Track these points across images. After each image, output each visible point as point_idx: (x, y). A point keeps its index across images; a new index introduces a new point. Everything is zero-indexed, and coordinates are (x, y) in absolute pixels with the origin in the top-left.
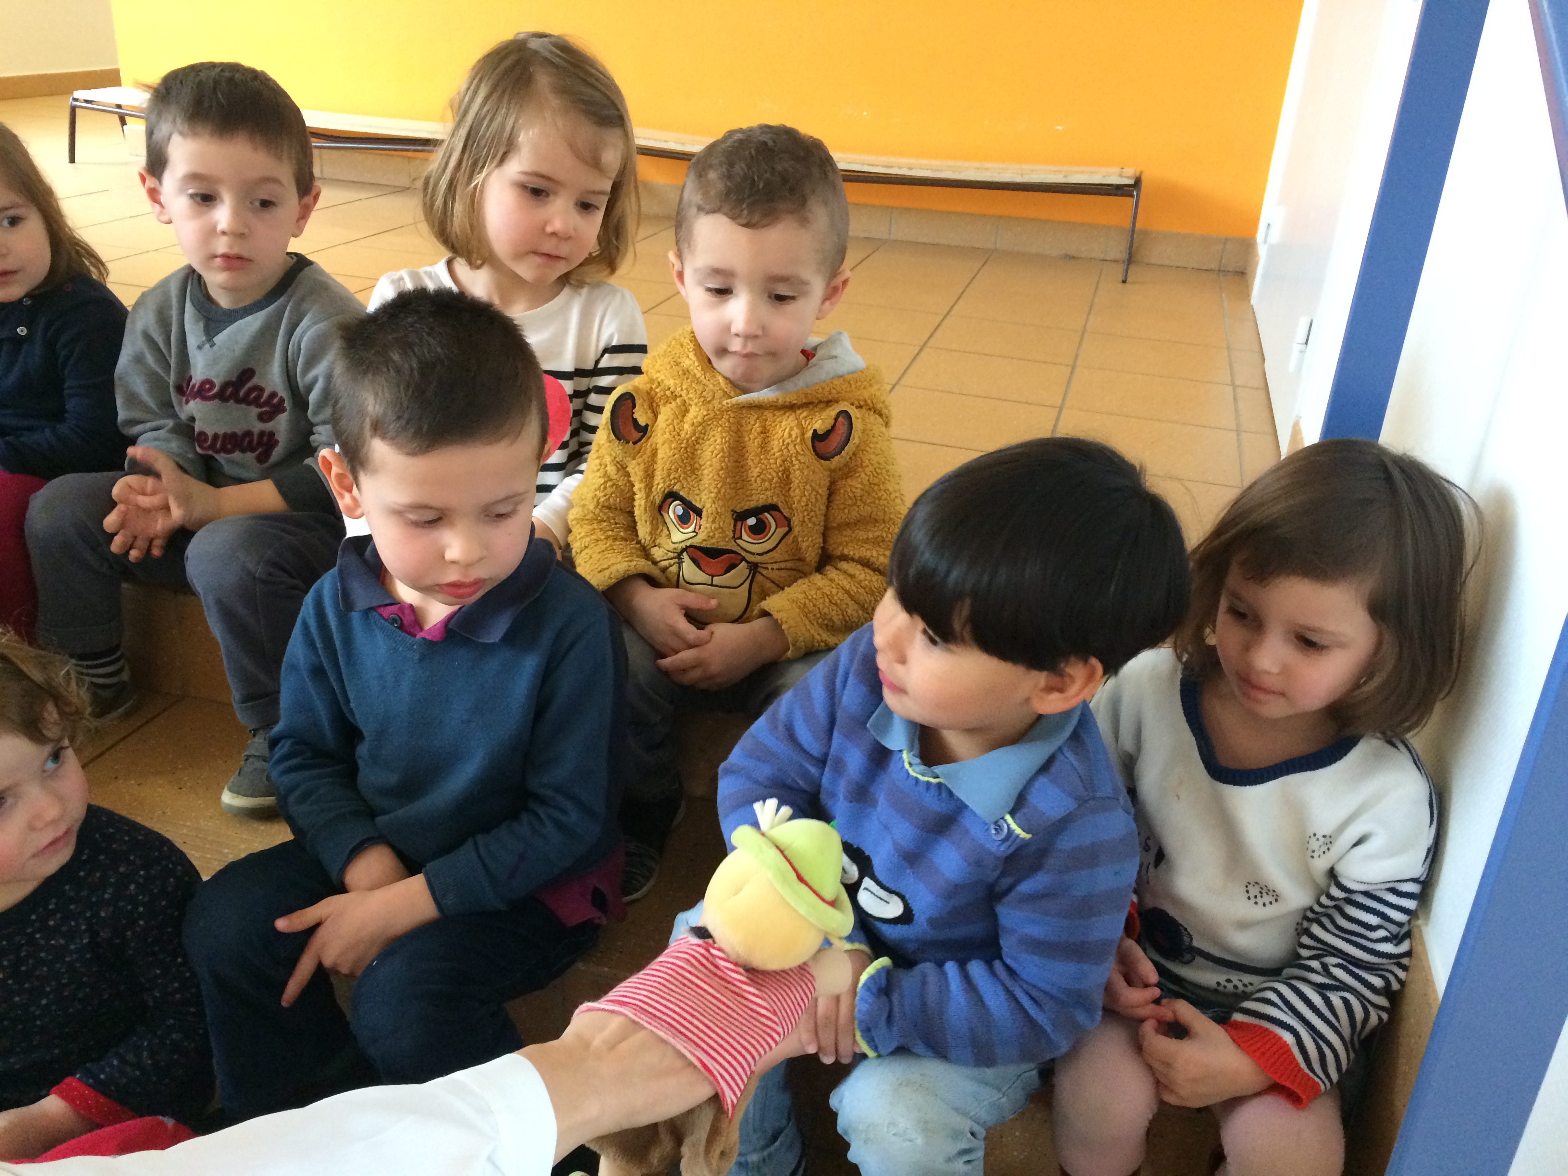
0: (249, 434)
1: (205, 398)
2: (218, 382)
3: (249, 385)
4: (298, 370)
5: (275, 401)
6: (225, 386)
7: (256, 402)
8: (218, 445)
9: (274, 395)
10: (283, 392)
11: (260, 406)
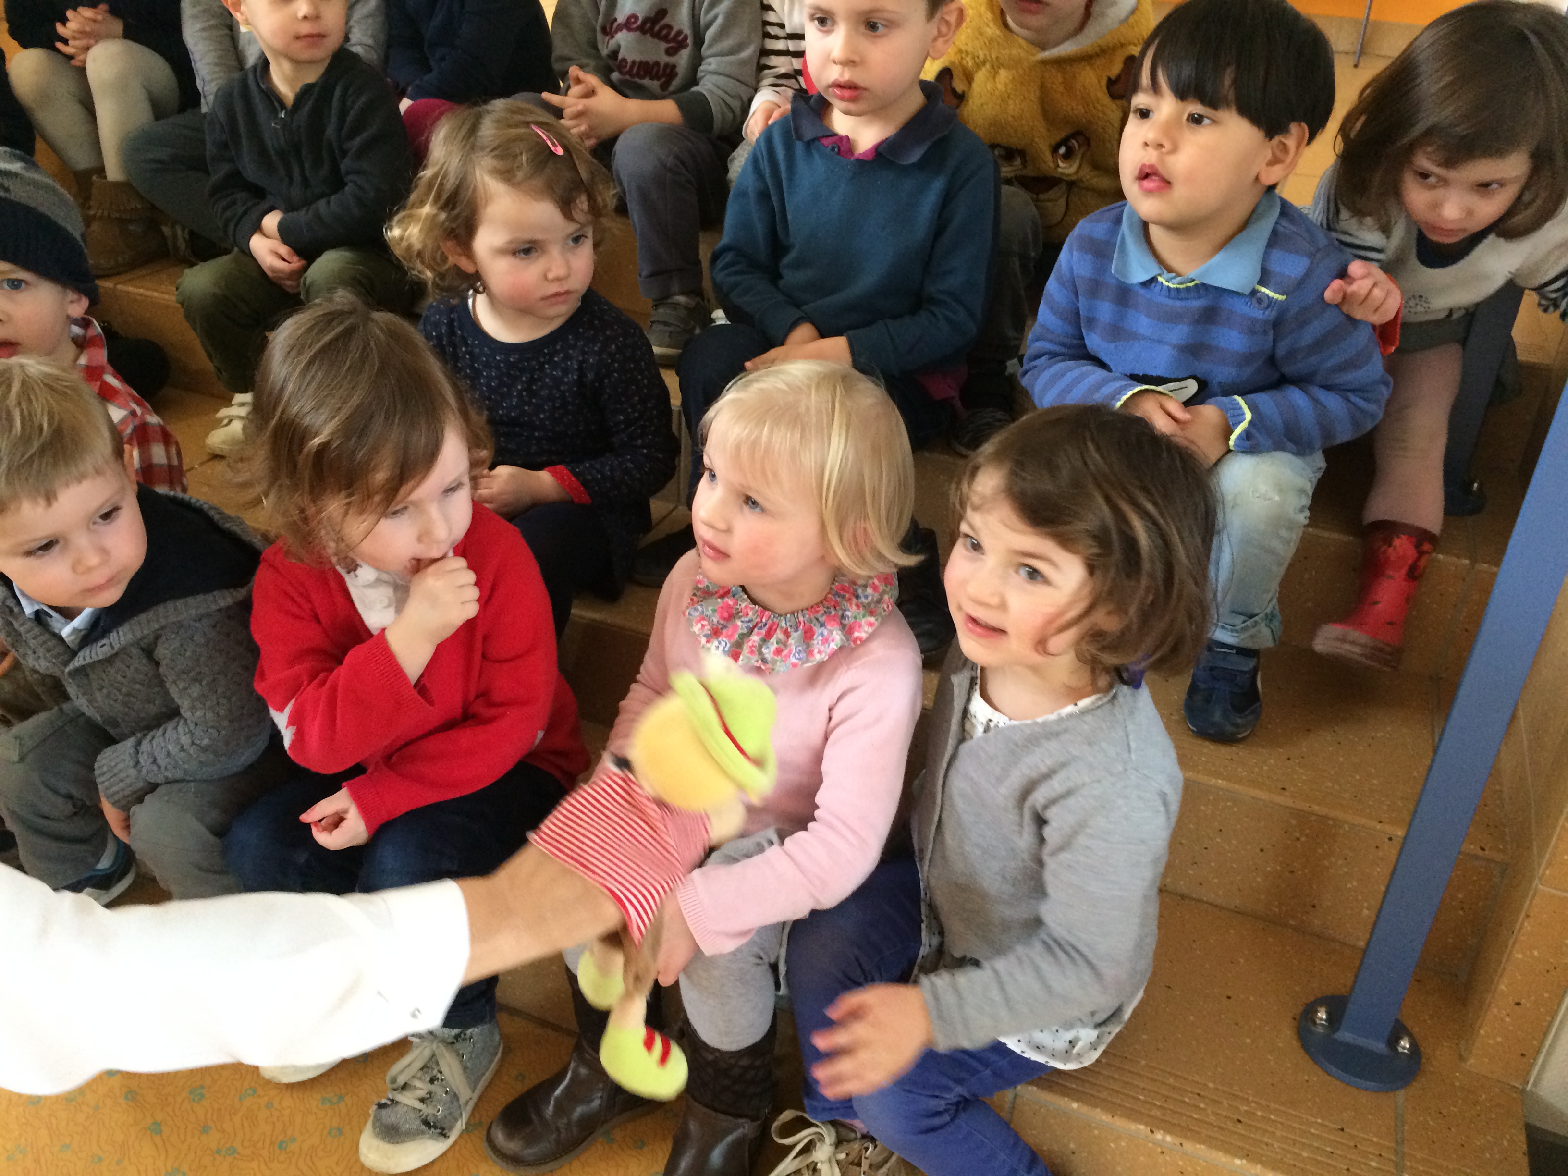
0: (657, 64)
1: (629, 30)
2: (641, 18)
3: (662, 23)
4: (703, 9)
5: (681, 38)
6: (646, 20)
7: (665, 39)
8: (635, 70)
9: (679, 32)
10: (687, 30)
11: (668, 42)
